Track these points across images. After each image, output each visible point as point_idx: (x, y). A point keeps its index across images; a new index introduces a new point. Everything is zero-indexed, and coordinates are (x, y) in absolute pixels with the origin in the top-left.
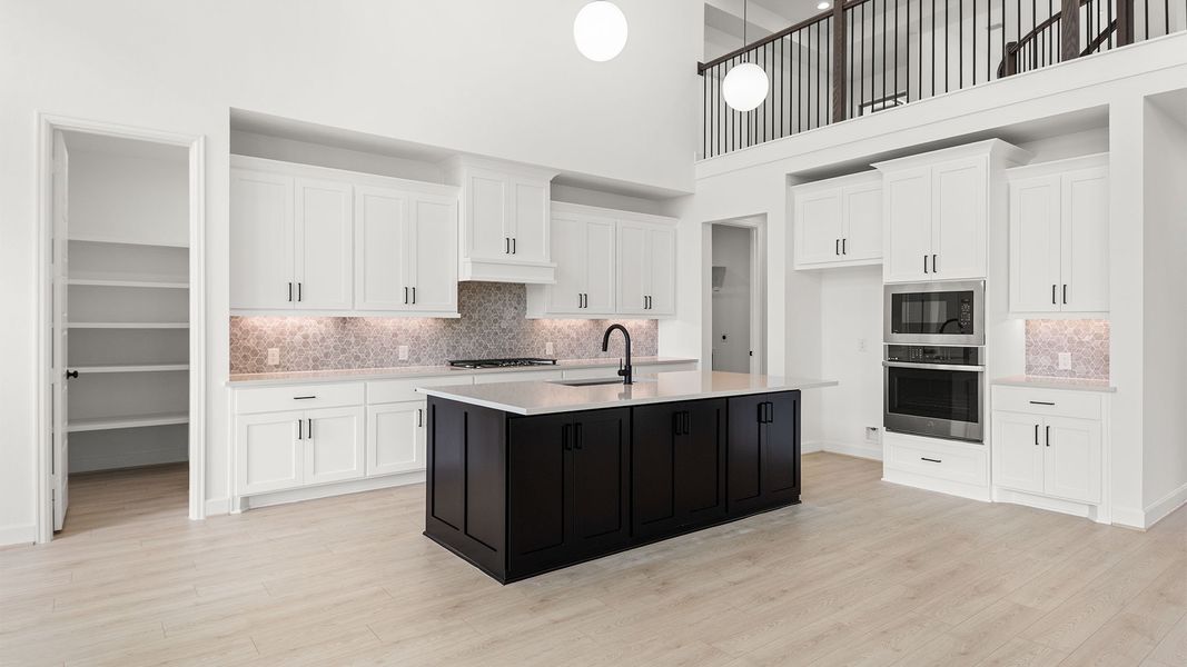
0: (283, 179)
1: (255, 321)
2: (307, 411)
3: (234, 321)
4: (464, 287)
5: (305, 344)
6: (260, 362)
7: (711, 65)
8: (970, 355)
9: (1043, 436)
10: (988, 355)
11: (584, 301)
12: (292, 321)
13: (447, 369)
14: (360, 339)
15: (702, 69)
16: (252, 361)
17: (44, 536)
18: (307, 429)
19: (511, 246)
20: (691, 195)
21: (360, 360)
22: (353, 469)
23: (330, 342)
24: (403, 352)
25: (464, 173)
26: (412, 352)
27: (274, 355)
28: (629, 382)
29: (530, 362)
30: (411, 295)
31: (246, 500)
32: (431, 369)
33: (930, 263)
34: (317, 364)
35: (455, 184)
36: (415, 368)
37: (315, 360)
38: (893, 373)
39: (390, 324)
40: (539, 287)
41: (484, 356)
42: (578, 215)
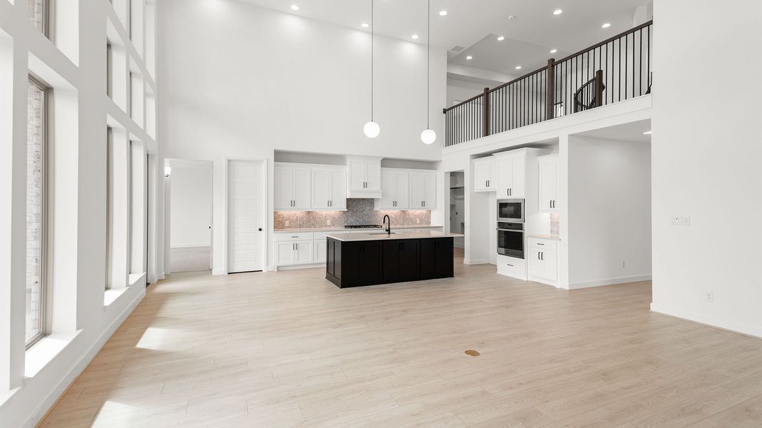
0: (289, 168)
1: (281, 212)
2: (296, 241)
3: (275, 213)
4: (348, 200)
5: (297, 220)
6: (283, 225)
7: (449, 109)
8: (520, 226)
9: (541, 256)
10: (526, 226)
11: (395, 204)
12: (292, 212)
13: (344, 228)
14: (314, 218)
15: (445, 111)
16: (281, 225)
17: (226, 274)
18: (296, 247)
19: (365, 185)
20: (441, 161)
21: (314, 225)
22: (310, 261)
23: (305, 219)
24: (329, 222)
25: (348, 161)
26: (331, 222)
27: (287, 223)
28: (389, 233)
29: (375, 226)
30: (330, 204)
31: (278, 267)
32: (338, 228)
33: (509, 192)
34: (300, 226)
35: (345, 165)
36: (333, 228)
37: (300, 225)
38: (499, 232)
39: (324, 213)
40: (378, 199)
41: (358, 224)
42: (392, 172)
